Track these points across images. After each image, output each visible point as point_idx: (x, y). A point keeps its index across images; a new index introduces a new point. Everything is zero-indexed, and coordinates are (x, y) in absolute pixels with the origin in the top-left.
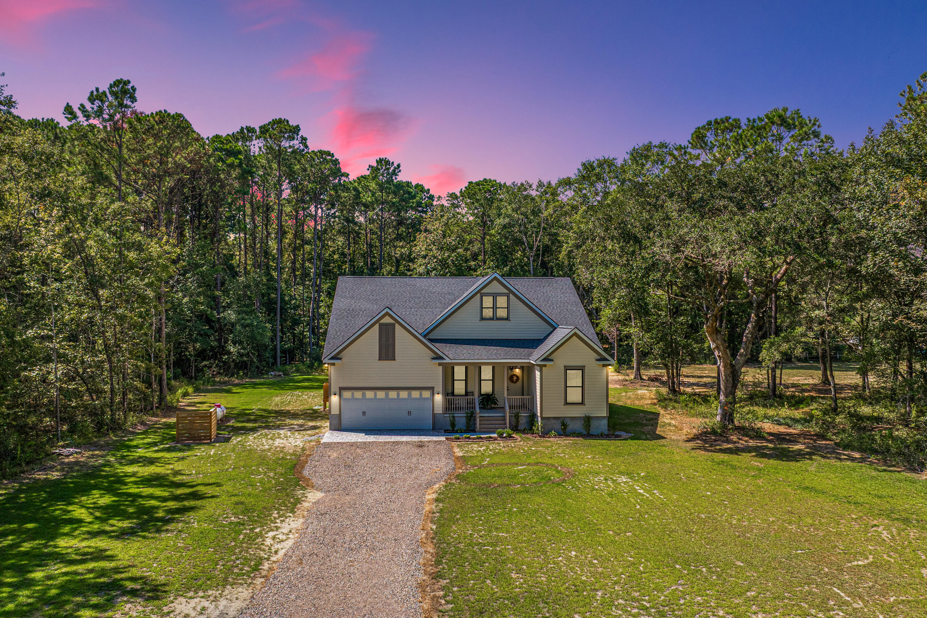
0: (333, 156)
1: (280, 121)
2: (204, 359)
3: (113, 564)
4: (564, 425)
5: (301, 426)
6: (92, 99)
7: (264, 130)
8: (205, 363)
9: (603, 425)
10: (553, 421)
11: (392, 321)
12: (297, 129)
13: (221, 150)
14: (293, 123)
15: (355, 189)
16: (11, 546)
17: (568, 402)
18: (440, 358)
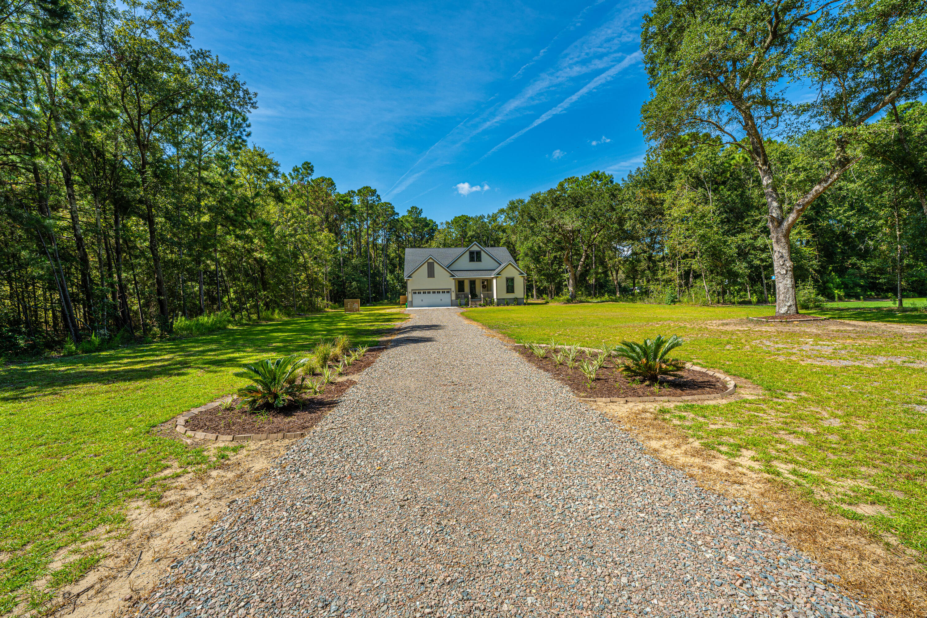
4: (506, 301)
10: (502, 300)
11: (433, 261)
17: (508, 292)
18: (453, 276)
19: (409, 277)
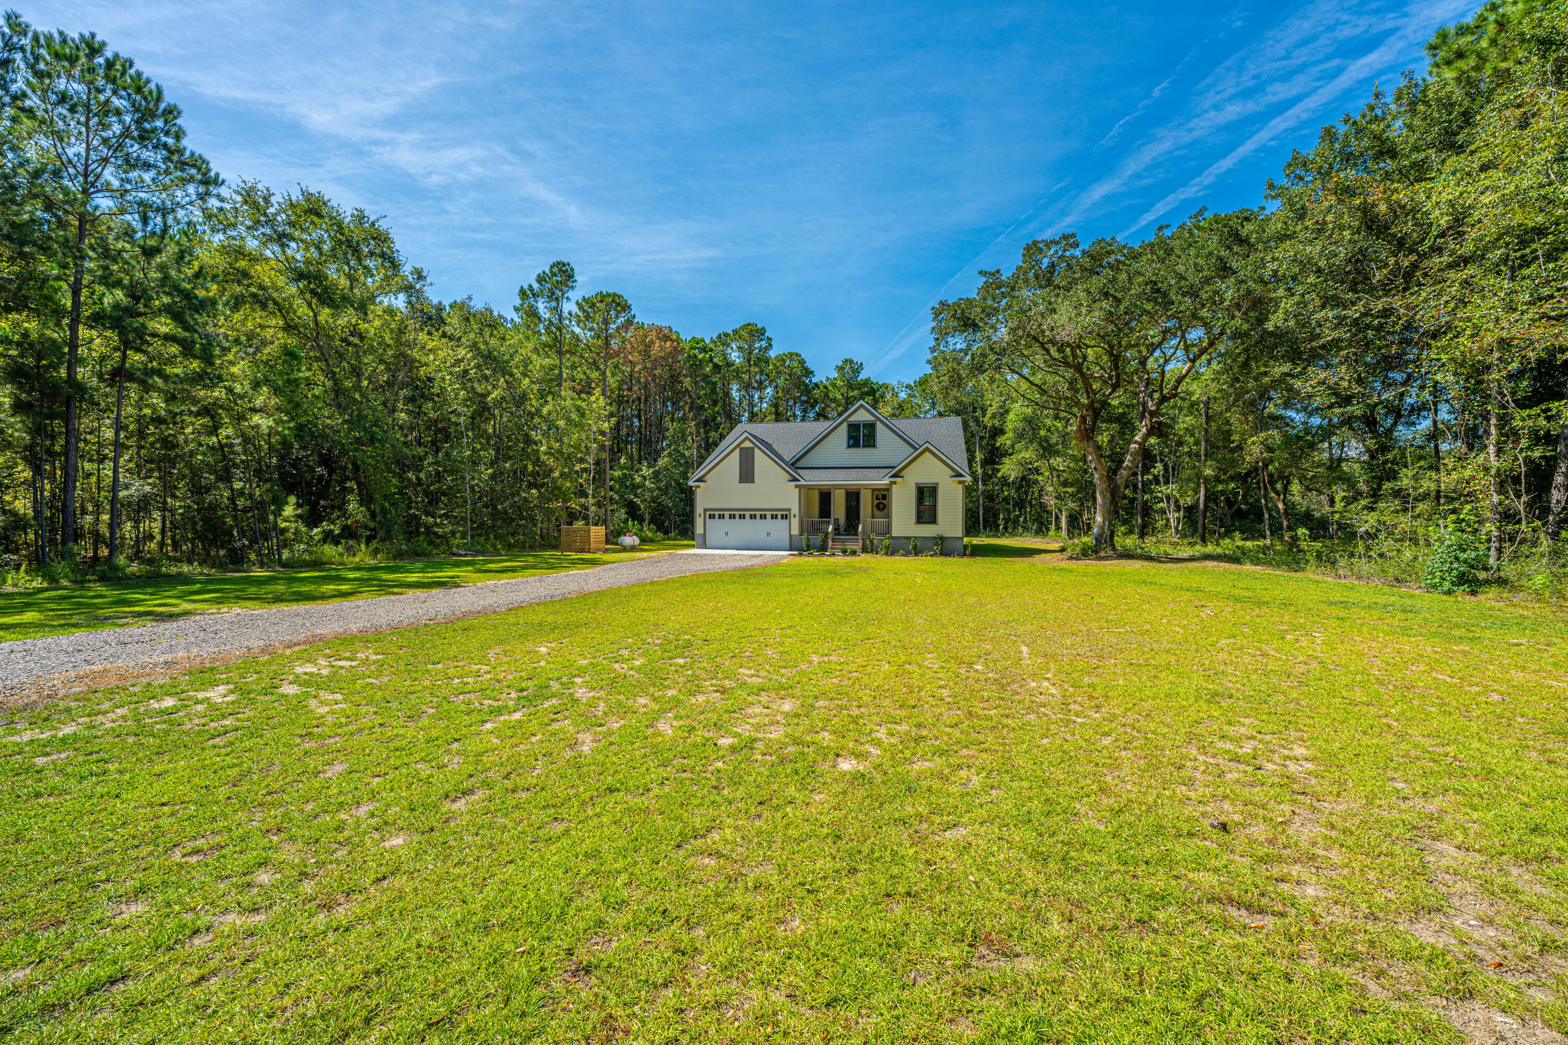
4: (914, 545)
9: (958, 547)
10: (903, 541)
11: (751, 445)
13: (695, 348)
17: (920, 520)
18: (795, 480)
19: (699, 480)
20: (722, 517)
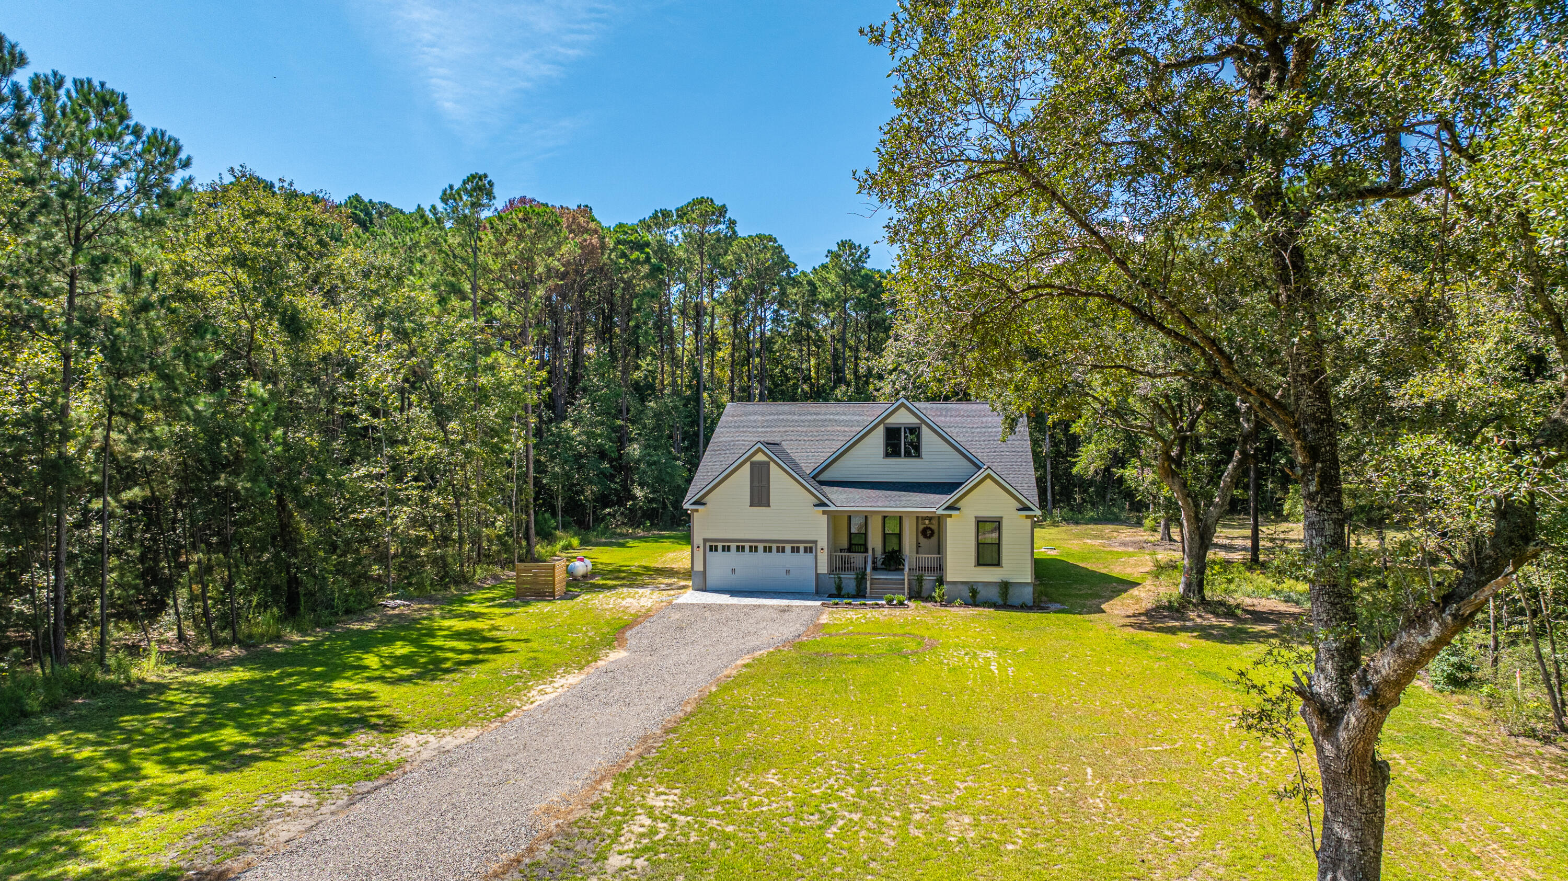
0: (775, 241)
1: (701, 201)
2: (606, 506)
3: (372, 704)
4: (974, 592)
5: (668, 585)
6: (444, 199)
7: (682, 213)
8: (608, 510)
9: (1027, 595)
10: (960, 587)
11: (766, 459)
12: (723, 210)
13: (624, 242)
14: (718, 202)
15: (810, 283)
16: (291, 685)
17: (980, 563)
18: (823, 504)
19: (698, 502)
20: (726, 549)
